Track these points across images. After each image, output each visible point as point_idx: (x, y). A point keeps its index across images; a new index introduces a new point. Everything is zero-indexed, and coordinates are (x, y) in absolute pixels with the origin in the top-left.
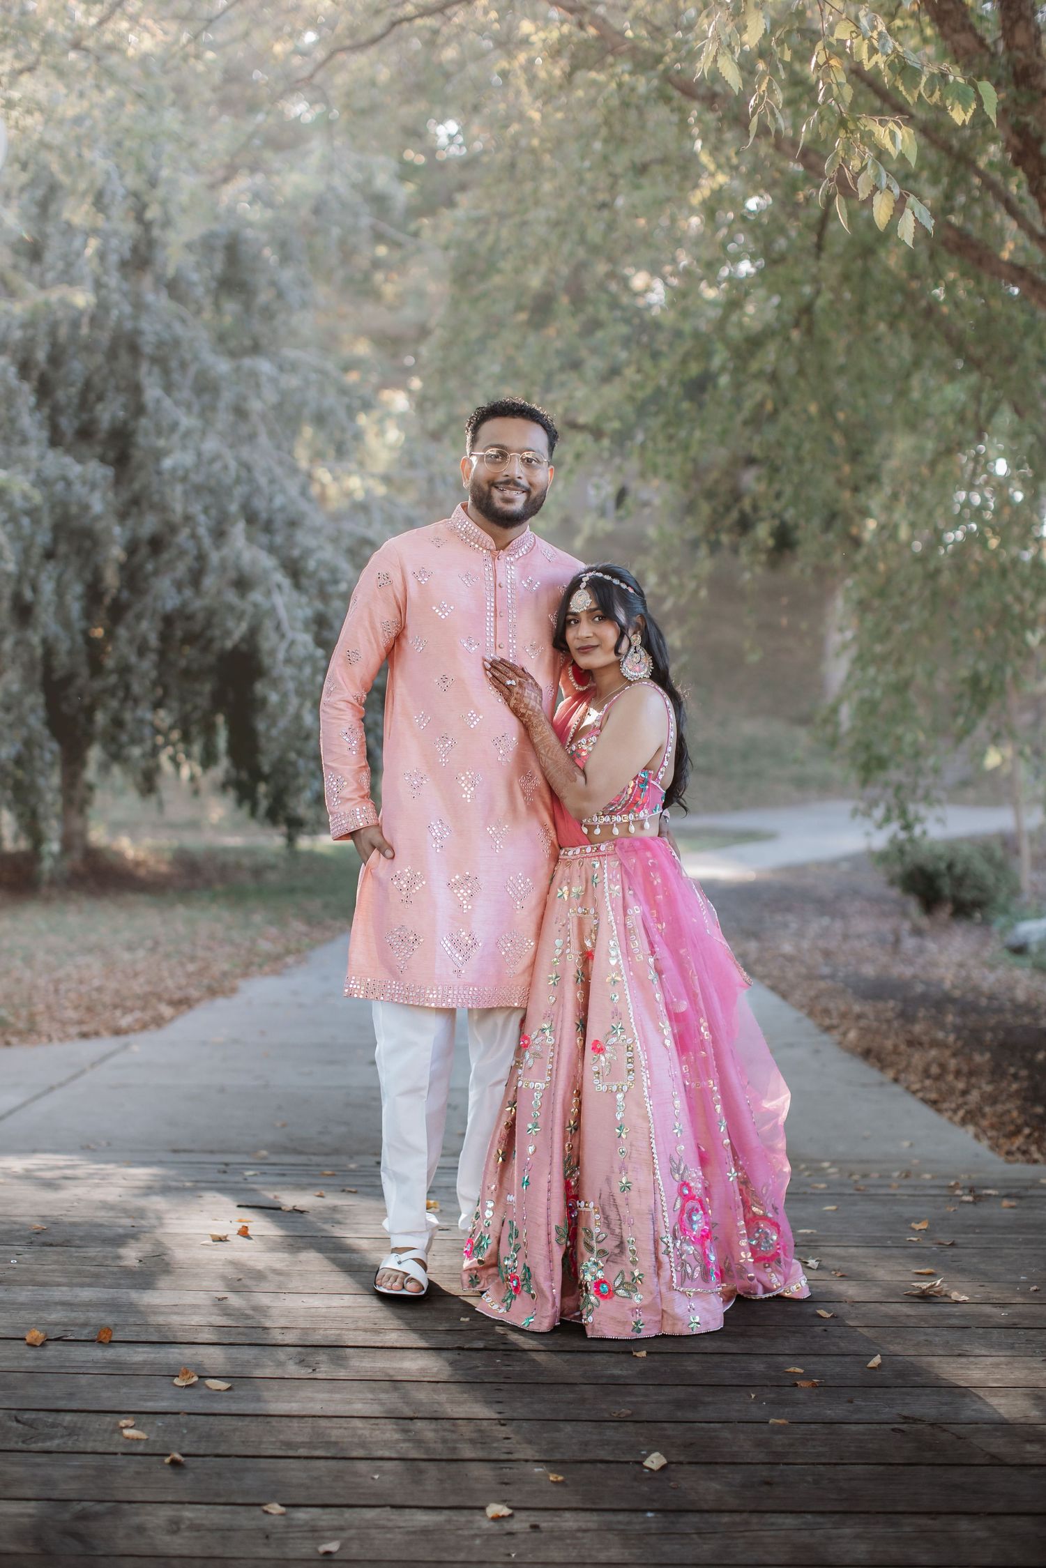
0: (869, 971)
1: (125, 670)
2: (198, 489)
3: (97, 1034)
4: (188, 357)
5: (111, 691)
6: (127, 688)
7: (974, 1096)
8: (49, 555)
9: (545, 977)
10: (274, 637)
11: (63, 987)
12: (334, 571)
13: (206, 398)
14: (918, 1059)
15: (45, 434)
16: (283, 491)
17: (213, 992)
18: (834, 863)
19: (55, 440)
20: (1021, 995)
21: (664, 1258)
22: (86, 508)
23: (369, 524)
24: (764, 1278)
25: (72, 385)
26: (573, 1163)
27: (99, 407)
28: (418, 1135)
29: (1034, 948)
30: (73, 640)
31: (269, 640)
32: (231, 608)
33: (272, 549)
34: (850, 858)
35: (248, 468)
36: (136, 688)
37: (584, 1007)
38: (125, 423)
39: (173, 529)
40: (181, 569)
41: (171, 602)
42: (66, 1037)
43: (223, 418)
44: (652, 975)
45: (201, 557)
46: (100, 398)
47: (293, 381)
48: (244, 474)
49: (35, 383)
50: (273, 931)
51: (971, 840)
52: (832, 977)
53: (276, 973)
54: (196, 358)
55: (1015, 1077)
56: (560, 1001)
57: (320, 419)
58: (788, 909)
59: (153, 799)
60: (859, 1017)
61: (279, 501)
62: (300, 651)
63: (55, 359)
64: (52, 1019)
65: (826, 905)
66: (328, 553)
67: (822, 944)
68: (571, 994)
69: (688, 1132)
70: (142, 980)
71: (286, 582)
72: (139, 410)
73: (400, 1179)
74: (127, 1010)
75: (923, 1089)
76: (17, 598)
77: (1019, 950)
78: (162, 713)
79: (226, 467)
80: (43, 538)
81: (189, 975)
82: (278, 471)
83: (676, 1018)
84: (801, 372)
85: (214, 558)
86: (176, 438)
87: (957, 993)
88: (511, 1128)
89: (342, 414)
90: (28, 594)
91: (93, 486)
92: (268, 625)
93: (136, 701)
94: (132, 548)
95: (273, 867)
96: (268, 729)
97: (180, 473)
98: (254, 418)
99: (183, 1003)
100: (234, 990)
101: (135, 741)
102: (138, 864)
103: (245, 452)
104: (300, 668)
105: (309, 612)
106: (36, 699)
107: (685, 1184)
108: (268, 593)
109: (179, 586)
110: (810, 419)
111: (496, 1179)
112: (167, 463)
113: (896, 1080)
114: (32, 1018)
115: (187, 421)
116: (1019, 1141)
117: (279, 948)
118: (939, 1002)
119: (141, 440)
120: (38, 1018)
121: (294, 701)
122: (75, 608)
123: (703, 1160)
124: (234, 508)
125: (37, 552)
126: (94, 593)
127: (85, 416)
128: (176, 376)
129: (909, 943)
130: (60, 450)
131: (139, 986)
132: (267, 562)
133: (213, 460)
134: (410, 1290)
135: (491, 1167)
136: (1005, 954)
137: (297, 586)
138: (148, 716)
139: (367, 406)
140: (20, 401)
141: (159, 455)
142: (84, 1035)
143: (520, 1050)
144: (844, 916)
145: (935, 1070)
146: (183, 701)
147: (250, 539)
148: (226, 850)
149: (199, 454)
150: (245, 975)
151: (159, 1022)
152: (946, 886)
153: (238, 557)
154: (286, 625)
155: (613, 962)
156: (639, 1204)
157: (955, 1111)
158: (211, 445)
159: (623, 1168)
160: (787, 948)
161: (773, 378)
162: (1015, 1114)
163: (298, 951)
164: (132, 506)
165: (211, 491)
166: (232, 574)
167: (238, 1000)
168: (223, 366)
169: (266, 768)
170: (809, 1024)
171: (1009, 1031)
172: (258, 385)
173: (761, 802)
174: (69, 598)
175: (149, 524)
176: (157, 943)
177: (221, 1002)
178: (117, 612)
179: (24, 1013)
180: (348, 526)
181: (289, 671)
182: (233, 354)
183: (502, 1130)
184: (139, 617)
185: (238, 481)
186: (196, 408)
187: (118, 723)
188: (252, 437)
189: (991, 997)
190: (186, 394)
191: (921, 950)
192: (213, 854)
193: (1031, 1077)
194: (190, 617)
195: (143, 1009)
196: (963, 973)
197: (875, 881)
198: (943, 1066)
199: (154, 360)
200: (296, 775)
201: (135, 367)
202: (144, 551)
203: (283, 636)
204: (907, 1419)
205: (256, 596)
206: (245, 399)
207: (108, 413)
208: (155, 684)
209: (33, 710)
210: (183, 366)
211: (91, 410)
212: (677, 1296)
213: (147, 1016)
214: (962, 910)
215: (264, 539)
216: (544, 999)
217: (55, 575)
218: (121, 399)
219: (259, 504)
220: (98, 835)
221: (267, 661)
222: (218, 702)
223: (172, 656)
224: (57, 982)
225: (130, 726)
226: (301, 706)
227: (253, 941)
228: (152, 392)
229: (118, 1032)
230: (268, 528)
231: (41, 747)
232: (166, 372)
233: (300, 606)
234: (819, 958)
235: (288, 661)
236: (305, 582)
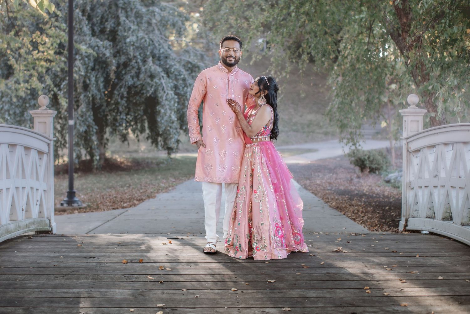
0: (342, 188)
1: (117, 103)
2: (137, 48)
3: (117, 208)
4: (133, 7)
5: (113, 110)
6: (118, 109)
7: (366, 218)
8: (93, 69)
9: (243, 175)
10: (162, 93)
11: (105, 197)
12: (179, 72)
13: (139, 19)
14: (351, 209)
15: (90, 32)
16: (163, 48)
17: (149, 197)
18: (335, 158)
19: (93, 34)
20: (386, 194)
21: (272, 241)
22: (104, 55)
23: (190, 57)
24: (298, 248)
25: (98, 17)
26: (250, 220)
27: (106, 23)
28: (214, 215)
29: (392, 181)
30: (101, 95)
31: (160, 94)
32: (149, 84)
33: (160, 66)
34: (339, 157)
35: (153, 41)
36: (121, 109)
37: (252, 182)
38: (114, 28)
39: (130, 60)
40: (133, 72)
41: (131, 83)
42: (109, 209)
43: (144, 26)
44: (268, 174)
45: (139, 69)
46: (107, 21)
47: (165, 14)
48: (151, 42)
49: (87, 17)
50: (164, 181)
51: (375, 150)
52: (331, 190)
53: (166, 192)
54: (135, 7)
55: (379, 213)
56: (246, 181)
57: (174, 25)
58: (319, 172)
59: (126, 143)
60: (337, 199)
61: (162, 50)
62: (170, 97)
63: (92, 9)
64: (103, 205)
65: (331, 170)
66: (177, 66)
67: (329, 181)
68: (249, 179)
69: (277, 212)
70: (127, 194)
71: (165, 76)
72: (119, 24)
73: (209, 226)
74: (124, 203)
75: (351, 216)
76: (84, 82)
77: (388, 182)
78: (129, 117)
79: (146, 41)
80: (91, 64)
81: (141, 193)
82: (161, 41)
83: (274, 184)
84: (316, 12)
85: (143, 69)
86: (130, 32)
87: (367, 193)
88: (235, 212)
89: (180, 23)
90: (88, 82)
91: (106, 48)
92: (160, 88)
93: (121, 113)
94: (118, 67)
95: (163, 163)
96: (161, 120)
97: (132, 43)
98: (153, 25)
99: (141, 200)
100: (155, 197)
101: (121, 125)
102: (121, 163)
103: (151, 35)
104: (170, 102)
105: (172, 84)
106: (90, 113)
107: (277, 224)
108: (160, 79)
109: (133, 77)
110: (318, 25)
111: (232, 224)
112: (128, 40)
113: (344, 214)
114: (97, 205)
115: (133, 27)
116: (376, 228)
117: (167, 185)
118: (361, 196)
119: (119, 33)
120: (100, 205)
121: (169, 112)
122: (101, 85)
123: (281, 219)
124: (148, 53)
125: (89, 68)
126: (107, 81)
127: (102, 26)
128: (129, 13)
129: (356, 180)
130: (95, 37)
131: (127, 196)
132: (159, 69)
133: (141, 39)
134: (212, 251)
135: (231, 222)
136: (384, 183)
137: (168, 76)
138: (125, 117)
139: (187, 20)
140: (83, 23)
141: (125, 38)
142: (114, 209)
143: (237, 194)
144: (337, 173)
145: (356, 211)
146: (135, 113)
147: (154, 62)
148: (148, 158)
149: (137, 37)
150: (158, 193)
151: (135, 205)
152: (367, 163)
153: (150, 68)
154: (165, 89)
155: (259, 171)
156: (266, 228)
157: (359, 221)
158: (141, 34)
159: (262, 220)
160: (318, 182)
161: (307, 14)
162: (376, 222)
163: (173, 186)
164: (117, 54)
165: (141, 48)
166: (149, 74)
167: (156, 199)
168: (144, 10)
169: (161, 133)
170: (322, 201)
171: (380, 202)
172: (154, 15)
173: (313, 140)
174: (99, 82)
175: (123, 59)
176: (130, 185)
177: (151, 200)
178: (114, 86)
179: (95, 204)
180: (183, 58)
181: (167, 103)
182: (146, 6)
183: (233, 213)
184: (121, 87)
185: (149, 45)
186: (136, 23)
187: (115, 120)
188: (153, 30)
189: (377, 194)
190: (133, 18)
191: (359, 182)
192: (144, 160)
193: (383, 213)
194: (136, 87)
195: (130, 202)
196: (370, 188)
197: (347, 163)
198: (358, 211)
199: (123, 8)
200: (170, 134)
201: (117, 11)
202: (122, 67)
203: (165, 92)
204: (328, 273)
205: (156, 80)
206: (150, 19)
207: (109, 25)
208: (126, 107)
209: (89, 116)
210: (132, 9)
211: (104, 24)
212: (275, 250)
213: (131, 203)
214: (372, 171)
215: (158, 62)
216: (243, 181)
217: (95, 75)
218: (113, 21)
219: (156, 52)
220: (108, 154)
221: (160, 100)
222: (145, 112)
223: (131, 99)
224: (103, 196)
225: (119, 121)
226: (171, 113)
227: (159, 184)
228: (122, 18)
229: (123, 208)
230: (159, 59)
231: (92, 128)
232: (126, 12)
233: (169, 83)
234: (328, 185)
235: (166, 100)
236: (170, 75)
